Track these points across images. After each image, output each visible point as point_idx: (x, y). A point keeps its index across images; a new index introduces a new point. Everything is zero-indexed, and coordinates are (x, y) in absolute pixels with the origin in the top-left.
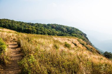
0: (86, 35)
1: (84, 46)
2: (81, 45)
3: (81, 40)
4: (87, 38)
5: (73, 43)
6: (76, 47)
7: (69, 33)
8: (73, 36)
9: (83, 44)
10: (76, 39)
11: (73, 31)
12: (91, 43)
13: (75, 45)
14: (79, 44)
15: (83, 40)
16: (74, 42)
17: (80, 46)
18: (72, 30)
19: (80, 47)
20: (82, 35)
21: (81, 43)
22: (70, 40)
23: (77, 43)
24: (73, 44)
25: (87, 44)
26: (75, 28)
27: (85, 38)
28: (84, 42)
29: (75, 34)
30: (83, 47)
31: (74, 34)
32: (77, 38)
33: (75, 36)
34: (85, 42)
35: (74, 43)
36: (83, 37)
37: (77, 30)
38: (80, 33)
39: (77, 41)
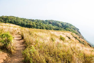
0: (79, 30)
2: (74, 38)
3: (74, 34)
4: (80, 33)
5: (67, 36)
6: (70, 40)
7: (64, 28)
8: (67, 30)
9: (76, 38)
10: (69, 33)
11: (68, 26)
12: (83, 37)
13: (69, 38)
14: (72, 37)
15: (76, 34)
19: (73, 40)
20: (75, 29)
21: (74, 37)
22: (65, 34)
23: (71, 36)
24: (67, 37)
25: (79, 38)
27: (78, 32)
28: (77, 35)
29: (69, 29)
30: (76, 40)
31: (68, 29)
32: (71, 33)
33: (69, 30)
34: (78, 36)
36: (76, 31)
37: (70, 25)
38: (74, 28)
39: (71, 34)
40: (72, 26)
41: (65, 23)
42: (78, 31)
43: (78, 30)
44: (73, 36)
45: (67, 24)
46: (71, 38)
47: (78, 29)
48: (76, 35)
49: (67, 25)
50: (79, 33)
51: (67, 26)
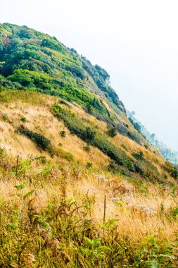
0: (105, 76)
1: (96, 145)
2: (76, 137)
3: (77, 109)
4: (112, 96)
5: (23, 131)
8: (25, 83)
9: (87, 137)
10: (42, 103)
11: (27, 55)
12: (137, 126)
13: (41, 143)
14: (63, 134)
15: (91, 105)
16: (29, 126)
17: (73, 145)
18: (14, 45)
19: (68, 157)
20: (79, 75)
21: (74, 131)
23: (53, 130)
24: (25, 140)
25: (112, 133)
26: (37, 34)
27: (99, 96)
28: (92, 118)
29: (39, 74)
30: (87, 149)
31: (28, 75)
32: (51, 101)
33: (37, 83)
34: (99, 123)
35: (29, 135)
36: (90, 90)
37: (46, 44)
38: (70, 64)
39: (49, 115)
40: (59, 48)
41: (7, 33)
42: (99, 84)
43: (101, 76)
44: (67, 125)
45: (24, 33)
46: (55, 142)
47: (97, 67)
48: (87, 116)
49: (20, 41)
50: (106, 104)
51: (21, 51)
